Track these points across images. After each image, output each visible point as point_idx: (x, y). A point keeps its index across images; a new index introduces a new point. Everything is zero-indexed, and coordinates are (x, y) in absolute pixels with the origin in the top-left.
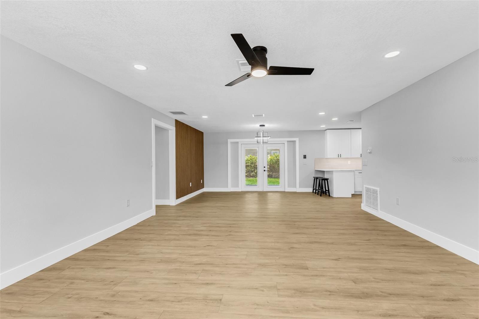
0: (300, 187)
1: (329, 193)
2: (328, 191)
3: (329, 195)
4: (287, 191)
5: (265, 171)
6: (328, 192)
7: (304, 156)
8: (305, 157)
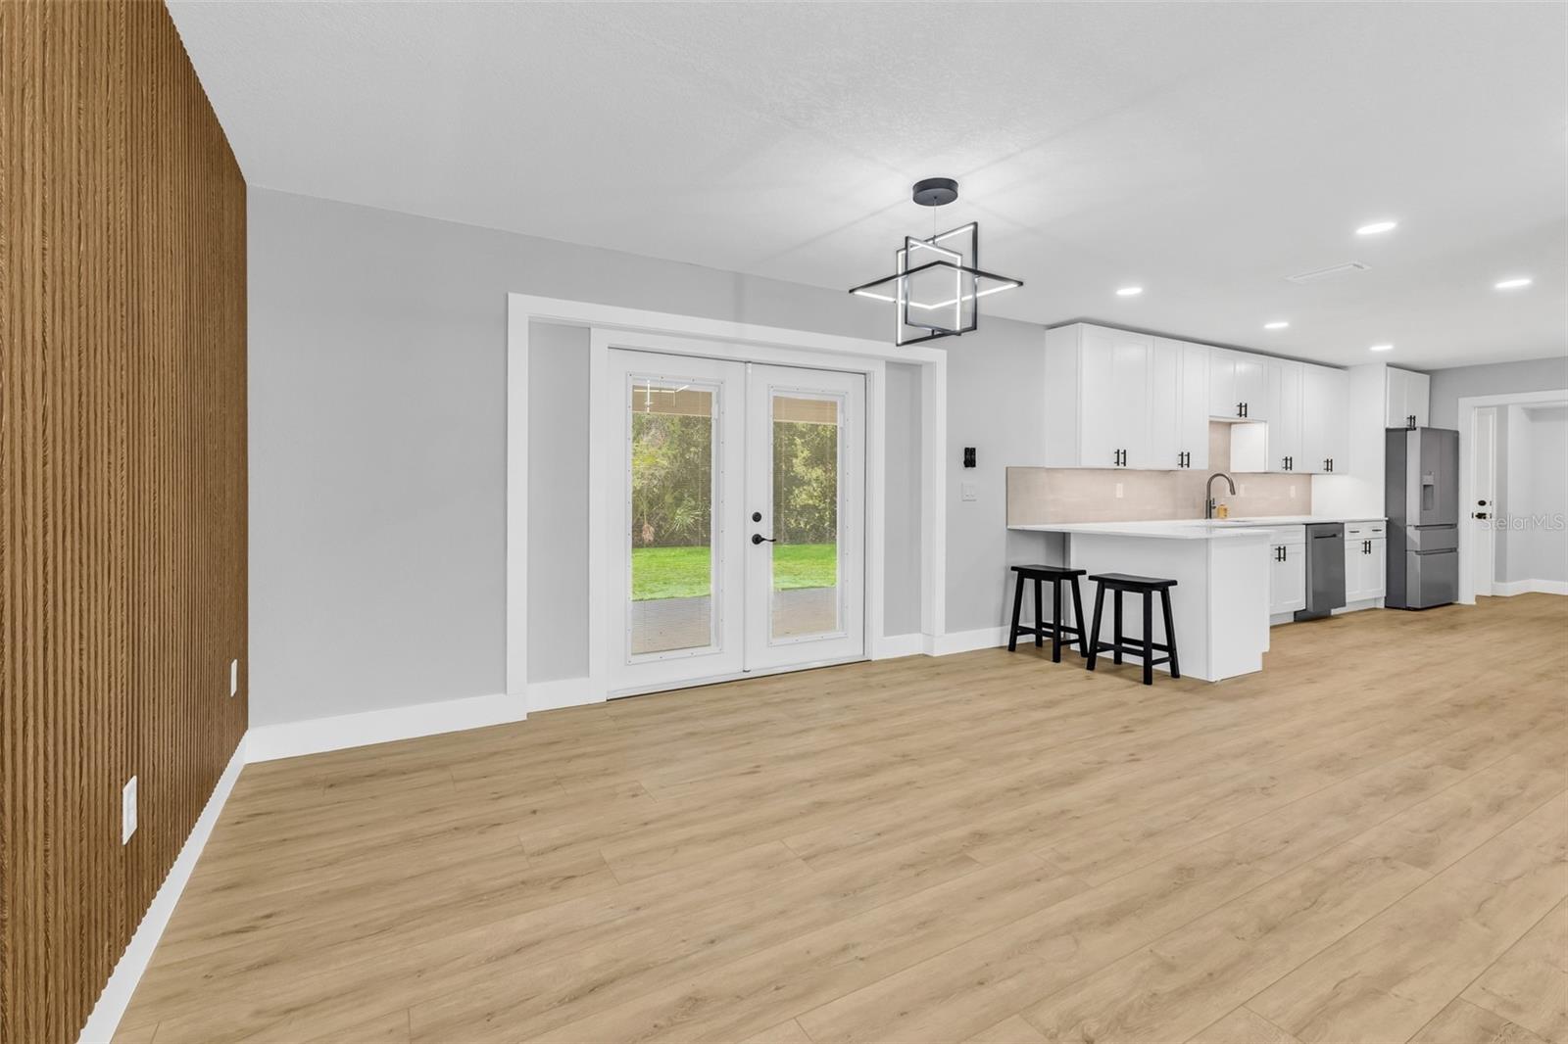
0: (952, 625)
1: (1173, 661)
2: (1170, 648)
3: (1175, 673)
4: (877, 659)
5: (757, 540)
6: (1166, 655)
7: (967, 450)
8: (970, 459)
